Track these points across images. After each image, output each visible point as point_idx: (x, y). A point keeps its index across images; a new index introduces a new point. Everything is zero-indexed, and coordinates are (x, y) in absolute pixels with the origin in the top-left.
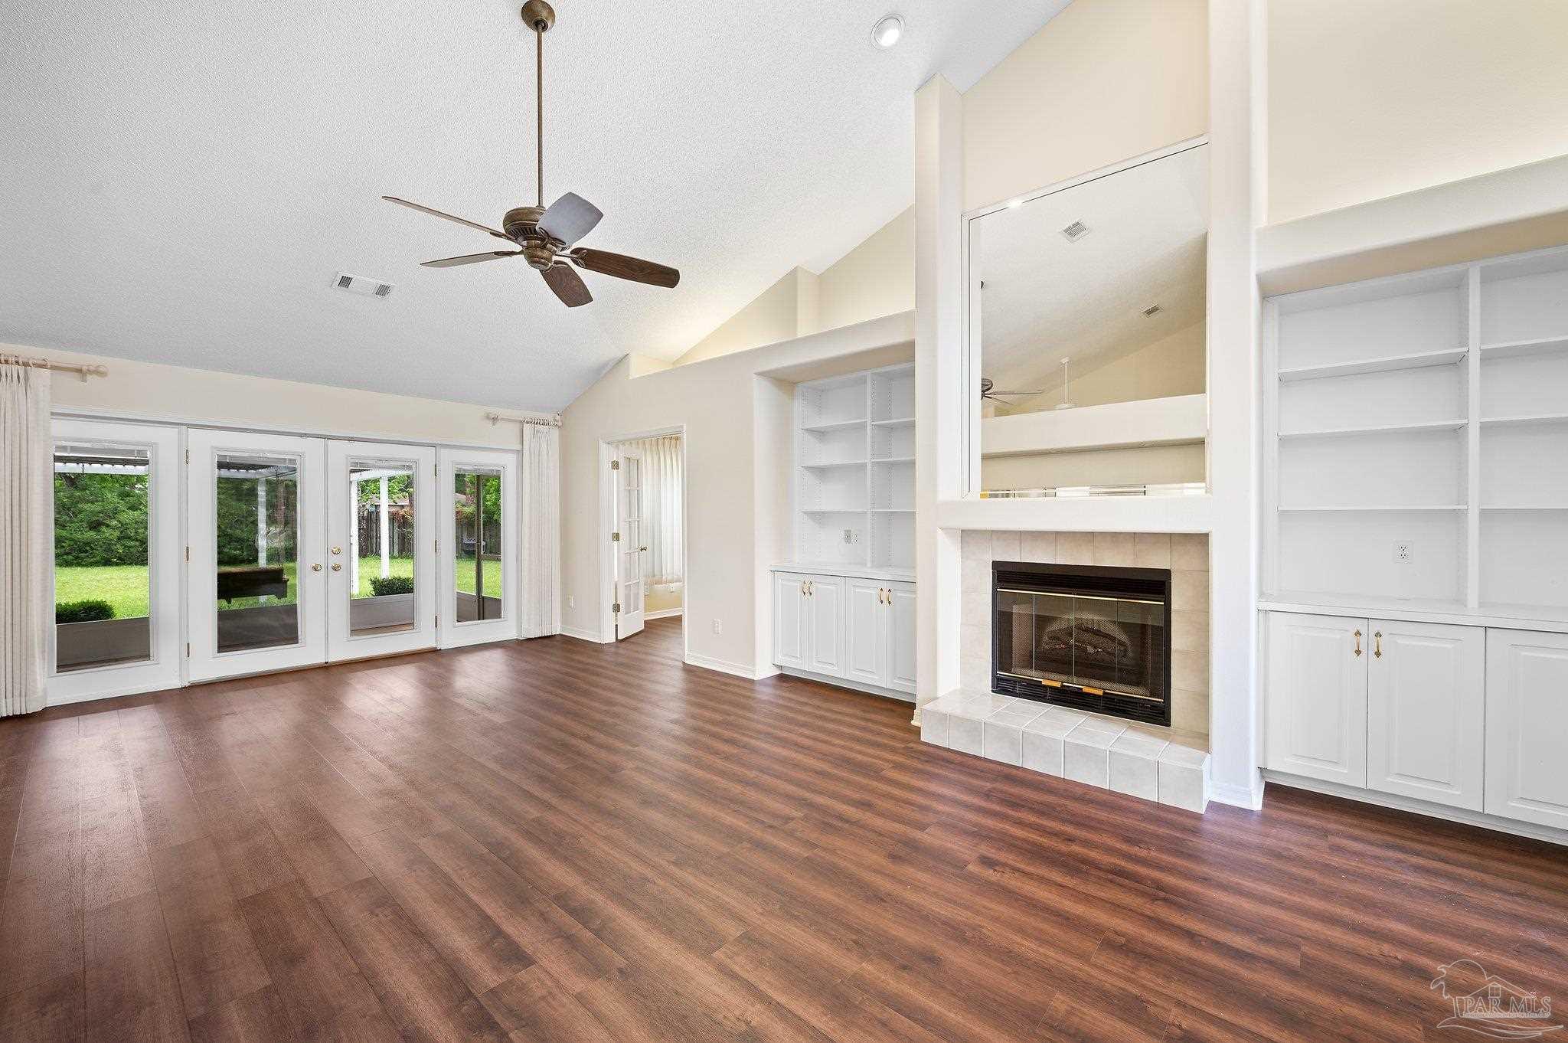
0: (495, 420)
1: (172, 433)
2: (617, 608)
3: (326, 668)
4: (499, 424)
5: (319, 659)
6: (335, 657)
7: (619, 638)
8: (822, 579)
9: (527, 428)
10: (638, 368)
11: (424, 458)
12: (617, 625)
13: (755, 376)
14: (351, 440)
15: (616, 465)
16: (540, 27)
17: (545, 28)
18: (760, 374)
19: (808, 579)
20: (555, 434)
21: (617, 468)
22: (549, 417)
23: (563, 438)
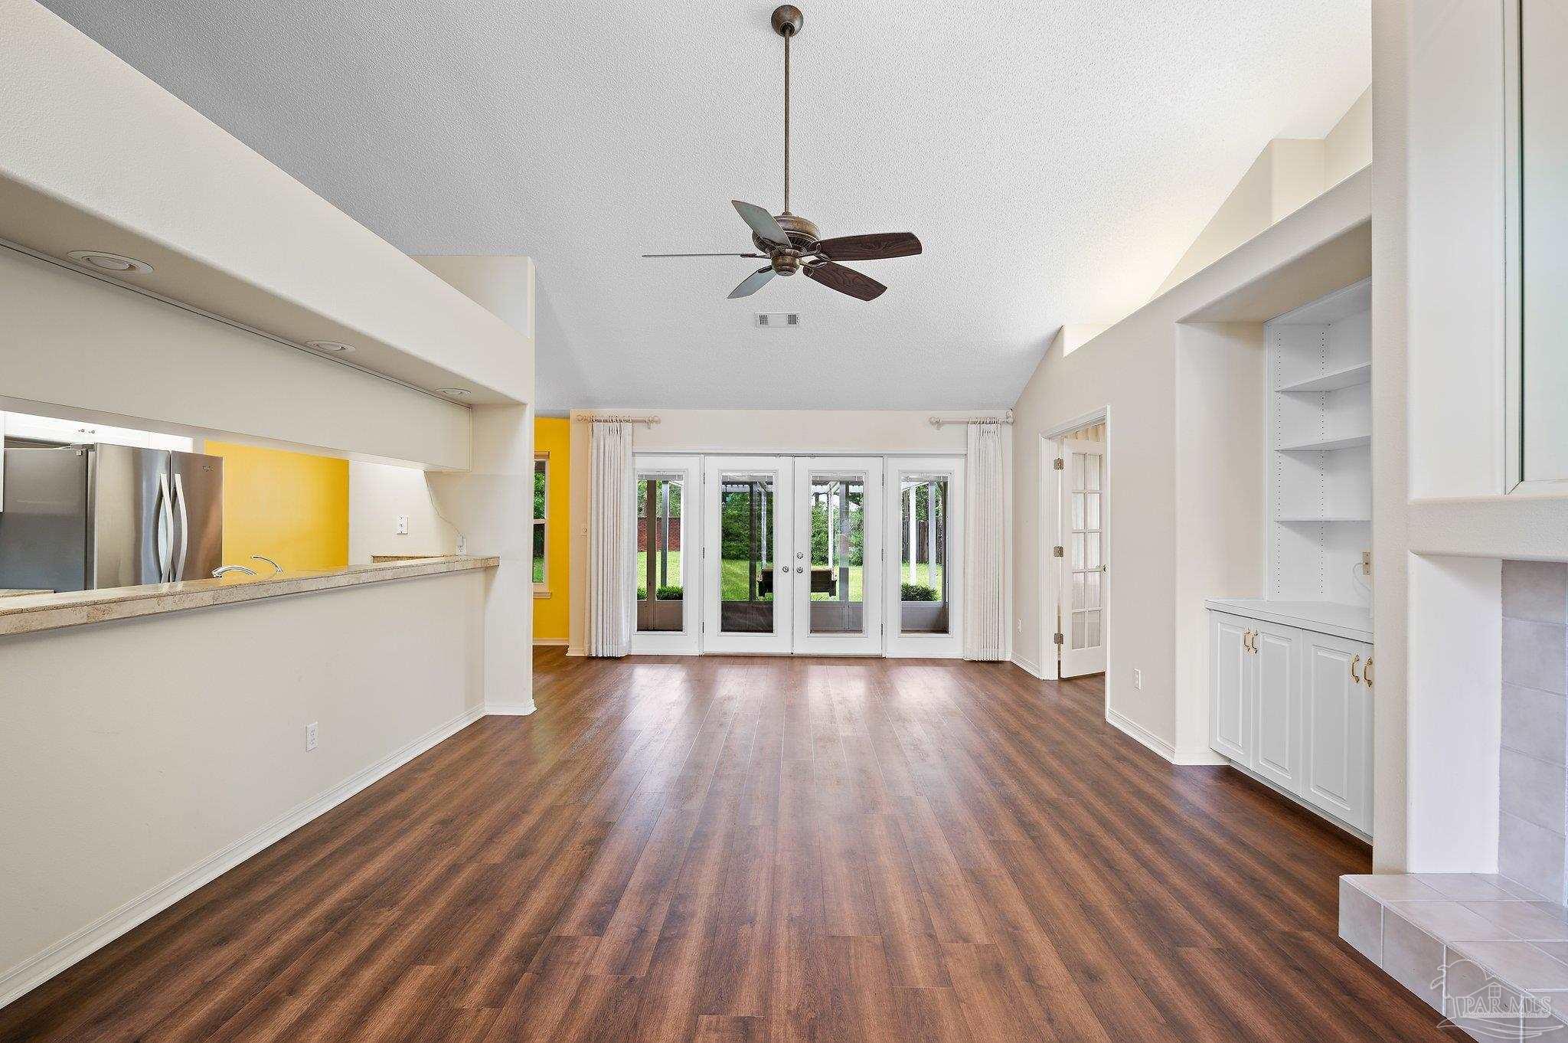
0: (938, 424)
1: (696, 459)
2: (1059, 639)
3: (791, 657)
4: (944, 428)
5: (786, 650)
6: (800, 650)
7: (1062, 676)
8: (1273, 629)
9: (973, 430)
10: (1071, 344)
11: (870, 469)
12: (1059, 662)
13: (1177, 326)
14: (812, 456)
15: (1059, 464)
16: (787, 32)
17: (792, 31)
18: (1184, 321)
19: (1253, 626)
20: (1008, 431)
21: (1061, 467)
22: (1000, 414)
23: (1015, 437)
